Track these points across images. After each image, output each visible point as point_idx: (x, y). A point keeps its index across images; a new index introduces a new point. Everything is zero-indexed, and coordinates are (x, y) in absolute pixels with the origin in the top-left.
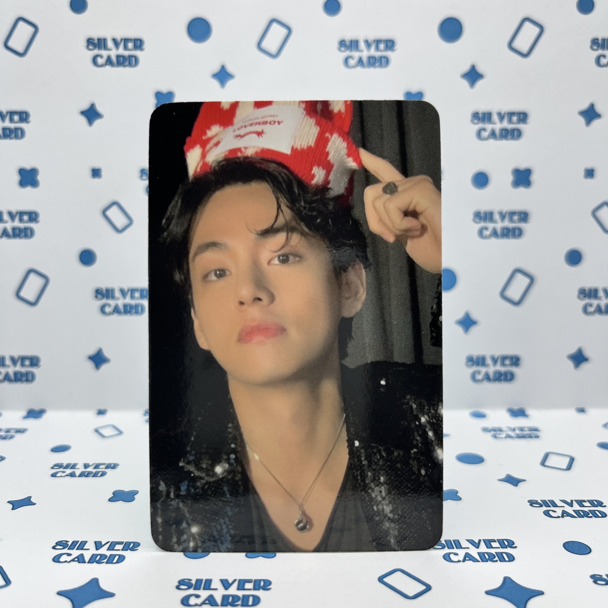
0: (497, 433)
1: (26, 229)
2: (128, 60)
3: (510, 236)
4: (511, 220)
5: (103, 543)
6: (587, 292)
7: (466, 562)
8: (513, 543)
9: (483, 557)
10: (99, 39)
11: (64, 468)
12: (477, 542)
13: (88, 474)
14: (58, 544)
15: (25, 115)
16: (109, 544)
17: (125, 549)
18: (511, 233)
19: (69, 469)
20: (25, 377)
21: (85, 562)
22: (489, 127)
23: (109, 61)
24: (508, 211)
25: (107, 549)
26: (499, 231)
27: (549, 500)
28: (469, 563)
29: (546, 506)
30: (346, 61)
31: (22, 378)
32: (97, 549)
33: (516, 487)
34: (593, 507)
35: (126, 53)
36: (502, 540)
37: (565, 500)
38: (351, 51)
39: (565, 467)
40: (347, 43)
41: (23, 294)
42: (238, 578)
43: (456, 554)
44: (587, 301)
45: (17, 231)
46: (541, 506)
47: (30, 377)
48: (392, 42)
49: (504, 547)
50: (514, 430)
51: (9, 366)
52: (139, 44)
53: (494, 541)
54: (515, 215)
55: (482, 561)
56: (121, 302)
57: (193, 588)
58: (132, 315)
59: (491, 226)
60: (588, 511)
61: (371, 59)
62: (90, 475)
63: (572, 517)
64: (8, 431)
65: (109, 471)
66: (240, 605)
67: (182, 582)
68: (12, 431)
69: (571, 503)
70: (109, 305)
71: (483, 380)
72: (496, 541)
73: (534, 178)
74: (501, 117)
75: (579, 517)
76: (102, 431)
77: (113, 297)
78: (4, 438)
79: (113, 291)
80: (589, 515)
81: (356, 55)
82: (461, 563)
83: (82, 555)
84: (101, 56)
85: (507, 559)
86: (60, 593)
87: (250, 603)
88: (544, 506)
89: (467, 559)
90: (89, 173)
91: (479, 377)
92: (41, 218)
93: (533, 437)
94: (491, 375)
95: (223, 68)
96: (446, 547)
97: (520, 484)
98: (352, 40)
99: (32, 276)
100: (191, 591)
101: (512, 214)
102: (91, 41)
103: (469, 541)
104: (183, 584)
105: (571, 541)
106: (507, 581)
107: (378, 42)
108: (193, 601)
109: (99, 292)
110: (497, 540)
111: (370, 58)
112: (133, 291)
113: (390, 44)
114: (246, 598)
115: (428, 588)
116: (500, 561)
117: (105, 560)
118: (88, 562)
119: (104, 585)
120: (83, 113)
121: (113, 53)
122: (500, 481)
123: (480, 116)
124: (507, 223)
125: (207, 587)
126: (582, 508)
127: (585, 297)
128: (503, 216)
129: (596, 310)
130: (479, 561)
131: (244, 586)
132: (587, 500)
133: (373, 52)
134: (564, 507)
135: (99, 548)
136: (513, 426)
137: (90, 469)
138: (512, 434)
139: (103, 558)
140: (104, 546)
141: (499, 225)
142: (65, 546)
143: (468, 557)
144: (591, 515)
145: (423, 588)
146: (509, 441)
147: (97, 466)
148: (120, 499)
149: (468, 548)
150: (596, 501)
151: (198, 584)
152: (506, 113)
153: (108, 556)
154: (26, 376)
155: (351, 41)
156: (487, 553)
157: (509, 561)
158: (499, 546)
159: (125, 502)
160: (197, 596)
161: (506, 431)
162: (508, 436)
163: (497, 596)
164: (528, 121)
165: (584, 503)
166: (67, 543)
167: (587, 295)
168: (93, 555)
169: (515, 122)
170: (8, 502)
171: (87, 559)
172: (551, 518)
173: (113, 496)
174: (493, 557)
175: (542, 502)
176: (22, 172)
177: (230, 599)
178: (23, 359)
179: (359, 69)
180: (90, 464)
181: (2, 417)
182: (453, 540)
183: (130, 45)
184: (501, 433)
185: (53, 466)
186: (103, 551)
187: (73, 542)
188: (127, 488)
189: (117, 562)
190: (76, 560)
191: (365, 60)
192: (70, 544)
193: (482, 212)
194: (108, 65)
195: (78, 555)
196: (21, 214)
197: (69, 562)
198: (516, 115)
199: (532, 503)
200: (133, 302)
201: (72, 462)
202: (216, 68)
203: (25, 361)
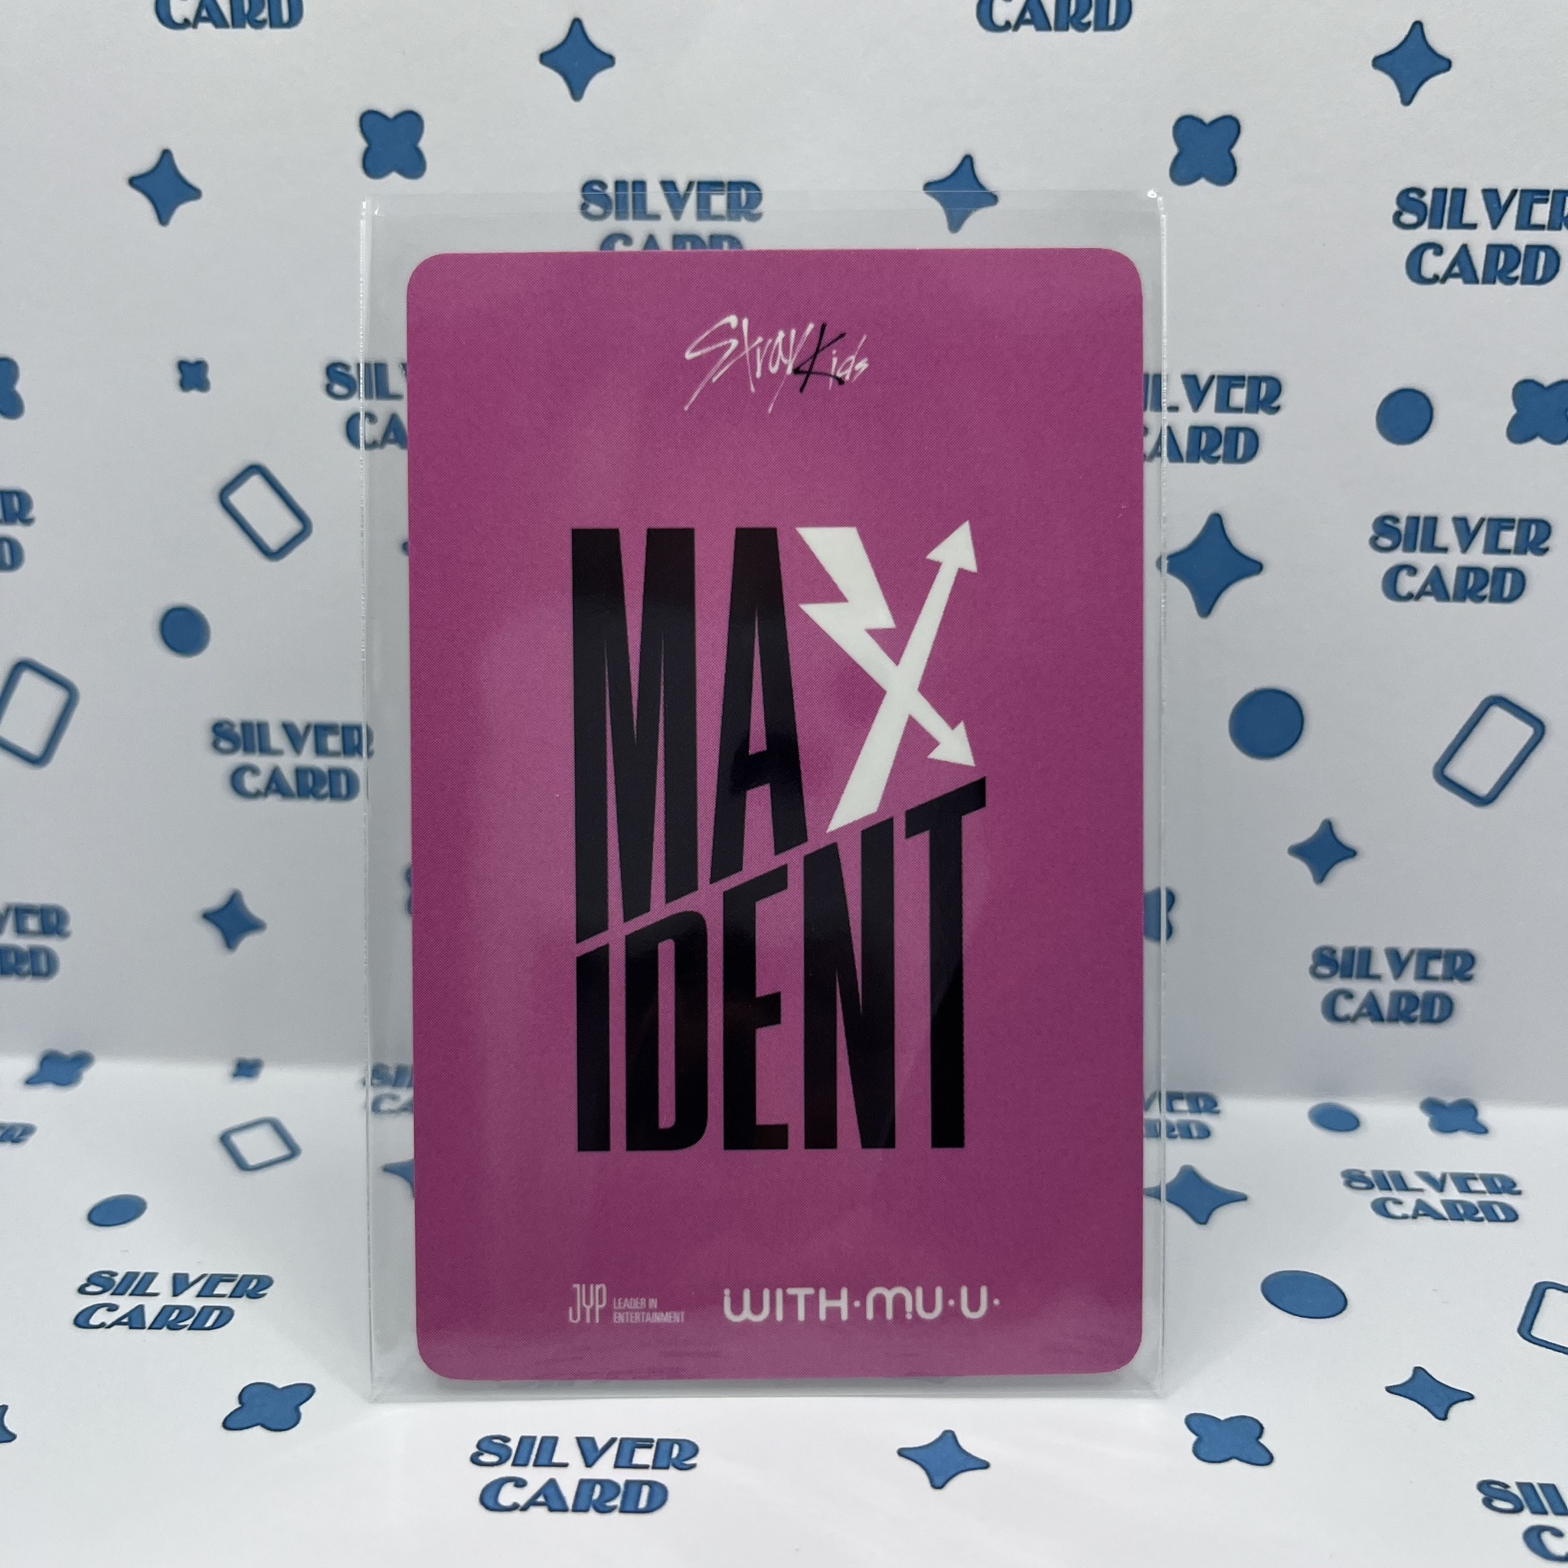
0: (1391, 1196)
3: (1485, 596)
4: (1494, 546)
11: (113, 1294)
13: (178, 1318)
18: (1488, 586)
19: (127, 1297)
20: (29, 963)
23: (207, 11)
24: (1485, 519)
26: (1451, 579)
31: (19, 965)
41: (3, 731)
47: (43, 967)
50: (1440, 1184)
54: (1510, 528)
56: (287, 763)
58: (322, 797)
59: (1426, 561)
62: (182, 1323)
70: (254, 771)
71: (1358, 1016)
76: (242, 1143)
77: (265, 749)
79: (262, 727)
90: (171, 376)
91: (1348, 1008)
92: (36, 512)
93: (1499, 1216)
94: (1385, 1004)
95: (577, 29)
99: (28, 679)
101: (1501, 524)
109: (222, 730)
112: (322, 730)
120: (137, 182)
123: (1428, 199)
124: (1478, 556)
128: (1468, 534)
136: (1438, 1169)
137: (187, 1298)
138: (1434, 1199)
141: (1454, 560)
147: (209, 1286)
154: (32, 960)
161: (1421, 1190)
162: (1423, 1210)
178: (21, 912)
179: (1028, 32)
180: (192, 1276)
184: (1402, 1194)
185: (83, 1282)
193: (1403, 517)
194: (206, 21)
198: (1545, 199)
200: (323, 764)
202: (554, 31)
203: (27, 917)
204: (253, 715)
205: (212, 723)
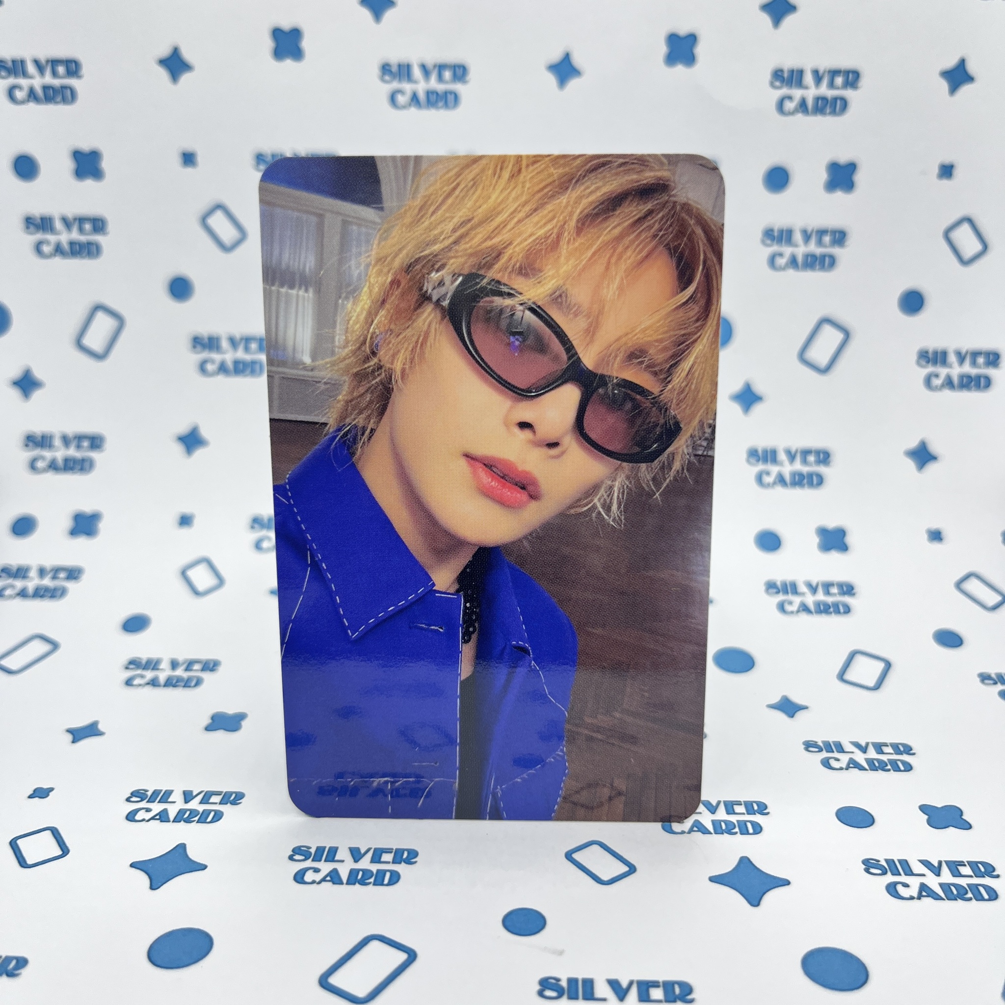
5: (194, 794)
7: (693, 833)
9: (718, 827)
12: (714, 804)
14: (133, 794)
16: (202, 795)
17: (224, 802)
21: (169, 821)
25: (199, 802)
27: (834, 742)
28: (696, 836)
29: (827, 752)
32: (186, 802)
33: (791, 719)
34: (895, 755)
37: (857, 742)
39: (872, 685)
42: (373, 846)
46: (821, 750)
49: (750, 812)
53: (739, 803)
55: (716, 833)
57: (311, 859)
60: (886, 761)
63: (861, 768)
65: (206, 675)
66: (372, 884)
67: (297, 850)
69: (865, 747)
72: (743, 803)
80: (887, 768)
82: (685, 834)
83: (165, 811)
85: (751, 831)
86: (134, 865)
88: (824, 751)
89: (695, 829)
97: (800, 715)
100: (309, 863)
104: (299, 853)
105: (849, 807)
106: (744, 862)
108: (309, 877)
110: (744, 802)
114: (381, 874)
115: (632, 869)
116: (741, 834)
117: (196, 819)
118: (173, 822)
119: (193, 854)
122: (772, 709)
125: (330, 858)
126: (881, 755)
130: (711, 833)
132: (890, 743)
134: (853, 752)
135: (189, 800)
139: (193, 814)
140: (196, 798)
142: (144, 797)
143: (697, 827)
144: (889, 767)
145: (626, 869)
148: (221, 728)
149: (700, 813)
150: (904, 745)
151: (319, 853)
153: (201, 812)
156: (724, 821)
158: (745, 812)
159: (228, 732)
160: (316, 871)
163: (724, 884)
165: (884, 748)
166: (146, 793)
168: (180, 810)
170: (67, 730)
171: (172, 818)
172: (831, 770)
173: (212, 721)
174: (733, 827)
175: (824, 745)
177: (360, 875)
186: (194, 805)
187: (155, 791)
188: (231, 710)
189: (212, 821)
190: (158, 817)
192: (149, 794)
195: (160, 811)
197: (148, 821)
199: (809, 746)
201: (155, 655)
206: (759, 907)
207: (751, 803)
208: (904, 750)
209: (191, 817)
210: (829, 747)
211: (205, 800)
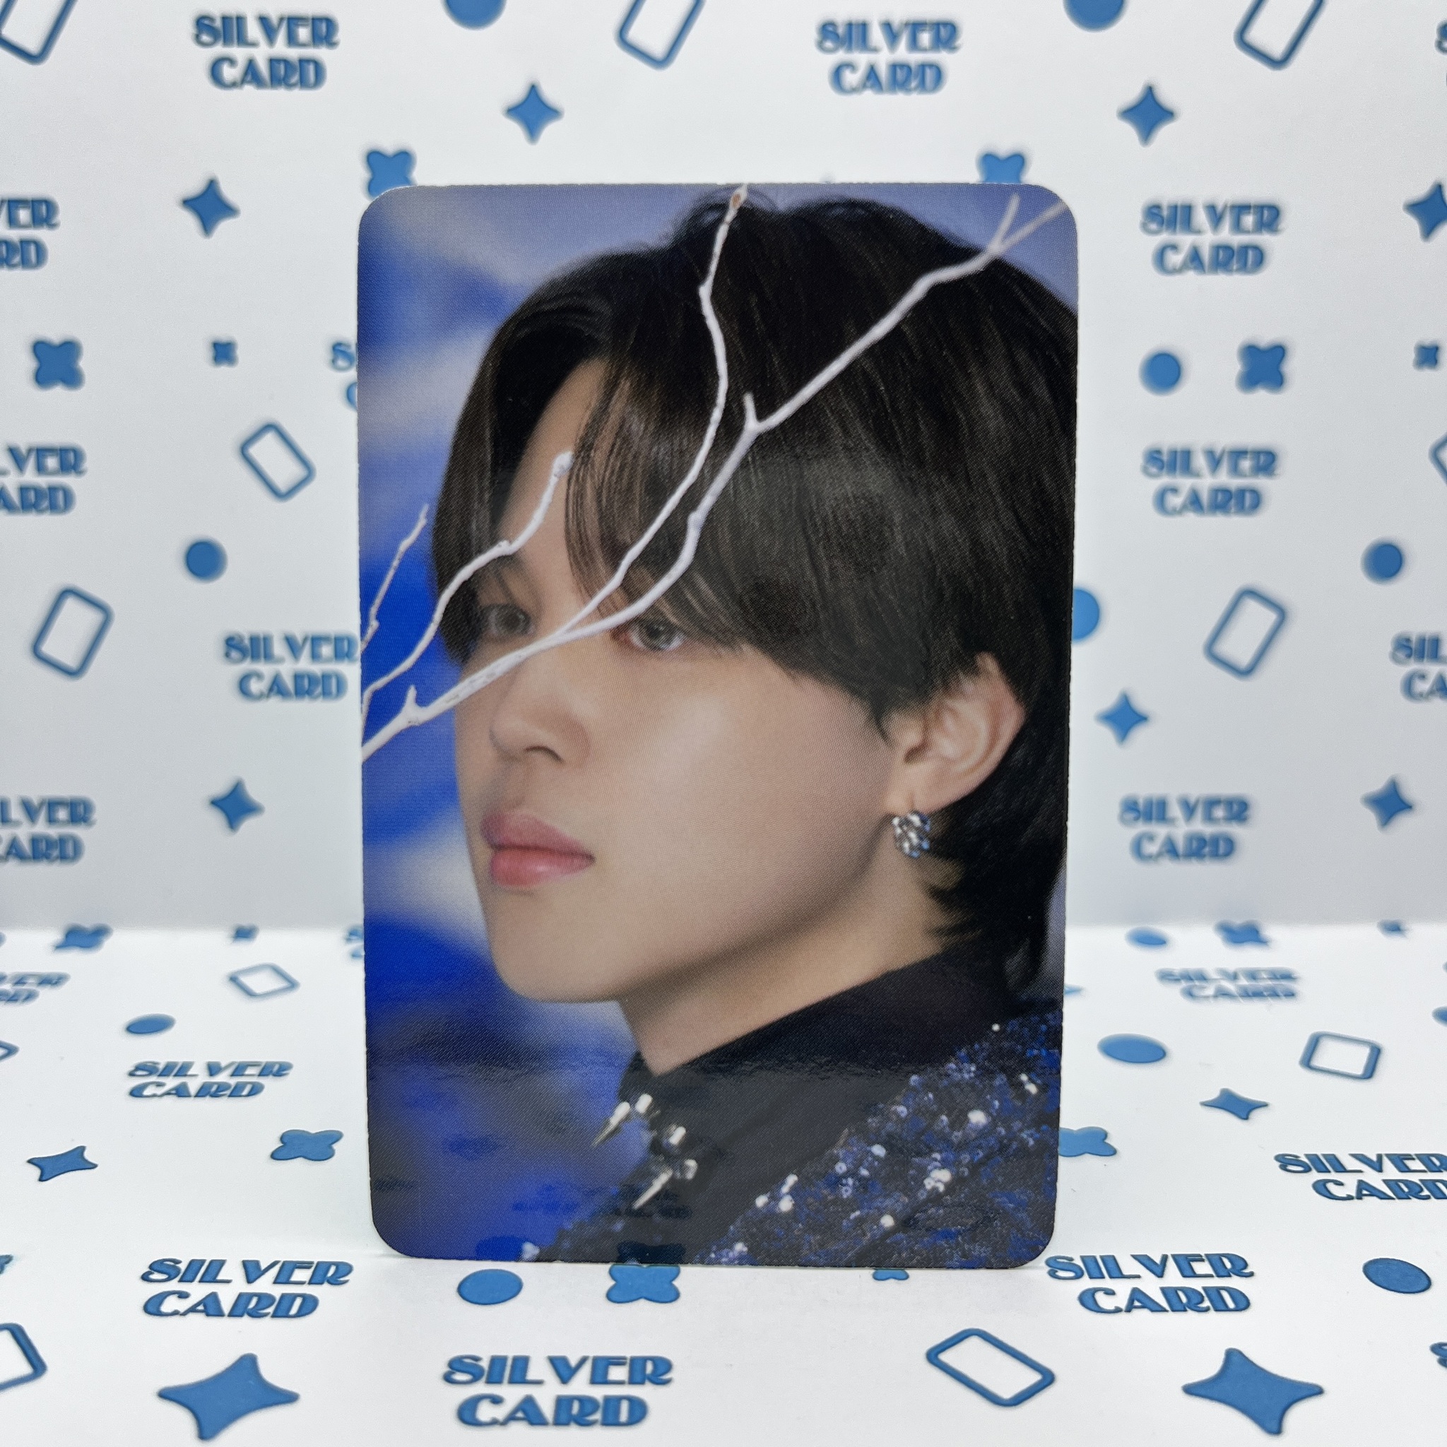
0: (1196, 986)
1: (53, 489)
2: (299, 70)
3: (1231, 509)
4: (1235, 470)
5: (263, 1266)
6: (1413, 645)
7: (1135, 1312)
8: (1242, 1263)
9: (1174, 1300)
10: (225, 19)
11: (160, 1075)
12: (1158, 1260)
13: (218, 1090)
14: (156, 1266)
15: (44, 208)
16: (276, 1270)
17: (318, 1282)
18: (1233, 502)
19: (171, 1078)
20: (58, 849)
21: (221, 1314)
22: (1186, 241)
23: (251, 74)
24: (1226, 450)
25: (273, 1280)
26: (1205, 498)
27: (1324, 1156)
28: (1142, 1315)
29: (1319, 1171)
30: (837, 75)
31: (49, 852)
32: (250, 1281)
33: (1245, 1122)
34: (1429, 1173)
35: (294, 54)
36: (1217, 1257)
37: (1362, 1155)
38: (849, 49)
39: (1360, 1071)
40: (841, 31)
41: (47, 648)
42: (592, 1353)
43: (1110, 1293)
44: (1413, 666)
45: (32, 495)
46: (1307, 1169)
47: (70, 849)
48: (949, 27)
49: (1222, 1274)
50: (1234, 977)
51: (17, 824)
52: (324, 30)
53: (1198, 1258)
54: (1246, 458)
55: (1173, 1311)
56: (287, 669)
57: (484, 1379)
58: (316, 698)
59: (1185, 484)
60: (1419, 1183)
61: (898, 71)
62: (221, 1093)
63: (1383, 1196)
64: (20, 980)
65: (267, 1082)
66: (599, 1423)
67: (457, 1365)
68: (31, 981)
69: (1377, 1161)
70: (259, 676)
71: (1159, 855)
72: (1204, 1258)
73: (1292, 367)
74: (1216, 216)
75: (1399, 1198)
76: (247, 980)
77: (268, 657)
78: (12, 999)
79: (267, 640)
80: (1422, 1194)
81: (862, 59)
82: (1123, 1315)
83: (213, 1297)
84: (232, 62)
85: (1231, 1305)
86: (165, 1395)
87: (624, 1416)
88: (1314, 1171)
89: (1137, 1304)
90: (206, 353)
91: (1151, 848)
92: (88, 464)
93: (1281, 994)
94: (1181, 845)
95: (533, 91)
96: (1086, 1275)
97: (1257, 1115)
98: (854, 22)
99: (70, 604)
100: (481, 1388)
101: (1238, 454)
102: (206, 22)
103: (1139, 1258)
104: (462, 1369)
105: (1380, 1259)
106: (1235, 1359)
107: (916, 27)
108: (486, 1412)
109: (234, 643)
110: (1207, 1255)
111: (894, 67)
112: (316, 641)
113: (946, 34)
114: (612, 1404)
115: (1048, 1379)
116: (1216, 1310)
117: (271, 1310)
118: (231, 1315)
119: (272, 1373)
120: (188, 203)
121: (262, 54)
122: (1207, 1107)
123: (1165, 213)
124: (1224, 478)
125: (517, 1377)
126: (1406, 1173)
127: (1409, 656)
128: (1215, 461)
129: (1435, 688)
130: (1165, 1310)
131: (606, 1373)
132: (1416, 1155)
133: (903, 53)
134: (1360, 1171)
135: (255, 1277)
136: (1231, 968)
137: (222, 1078)
138: (1230, 986)
139: (264, 1302)
140: (267, 1274)
141: (1206, 482)
142: (173, 1272)
143: (1139, 1301)
144: (1426, 1192)
145: (1035, 1377)
146: (1225, 1005)
147: (239, 1070)
148: (300, 1154)
149: (1139, 1277)
150: (1438, 1156)
151: (497, 1368)
152: (1229, 205)
153: (278, 1297)
154: (61, 846)
155: (850, 25)
156: (1182, 1289)
157: (1237, 1310)
158: (1211, 1271)
159: (311, 1162)
160: (496, 1400)
161: (1216, 980)
162: (1222, 994)
163: (1212, 1398)
164: (1280, 227)
165: (1409, 1163)
166: (178, 1265)
167: (1413, 650)
168: (240, 1296)
169: (1251, 230)
170: (30, 1161)
171: (226, 1307)
172: (1334, 1201)
173: (281, 1145)
174: (1200, 1300)
175: (1310, 1160)
176: (40, 349)
177: (576, 1408)
178: (52, 805)
179: (868, 94)
180: (223, 1064)
181: (6, 945)
182: (1102, 1257)
183: (303, 33)
184: (1204, 984)
185: (133, 1069)
186: (264, 1285)
187: (192, 1263)
188: (313, 1126)
189: (300, 1314)
190: (201, 1308)
191: (883, 72)
192: (183, 1267)
193: (1165, 450)
194: (250, 82)
195: (204, 1296)
196: (41, 453)
197: (185, 1314)
198: (1252, 211)
199: (1286, 1162)
200: (317, 669)
201: (180, 1059)
202: (517, 93)
203: (58, 811)
204: (260, 628)
205: (224, 636)
206: (1280, 1435)
207: (1220, 1256)
208: (1441, 1166)
209: (260, 1306)
210: (1318, 1162)
211: (284, 1277)
